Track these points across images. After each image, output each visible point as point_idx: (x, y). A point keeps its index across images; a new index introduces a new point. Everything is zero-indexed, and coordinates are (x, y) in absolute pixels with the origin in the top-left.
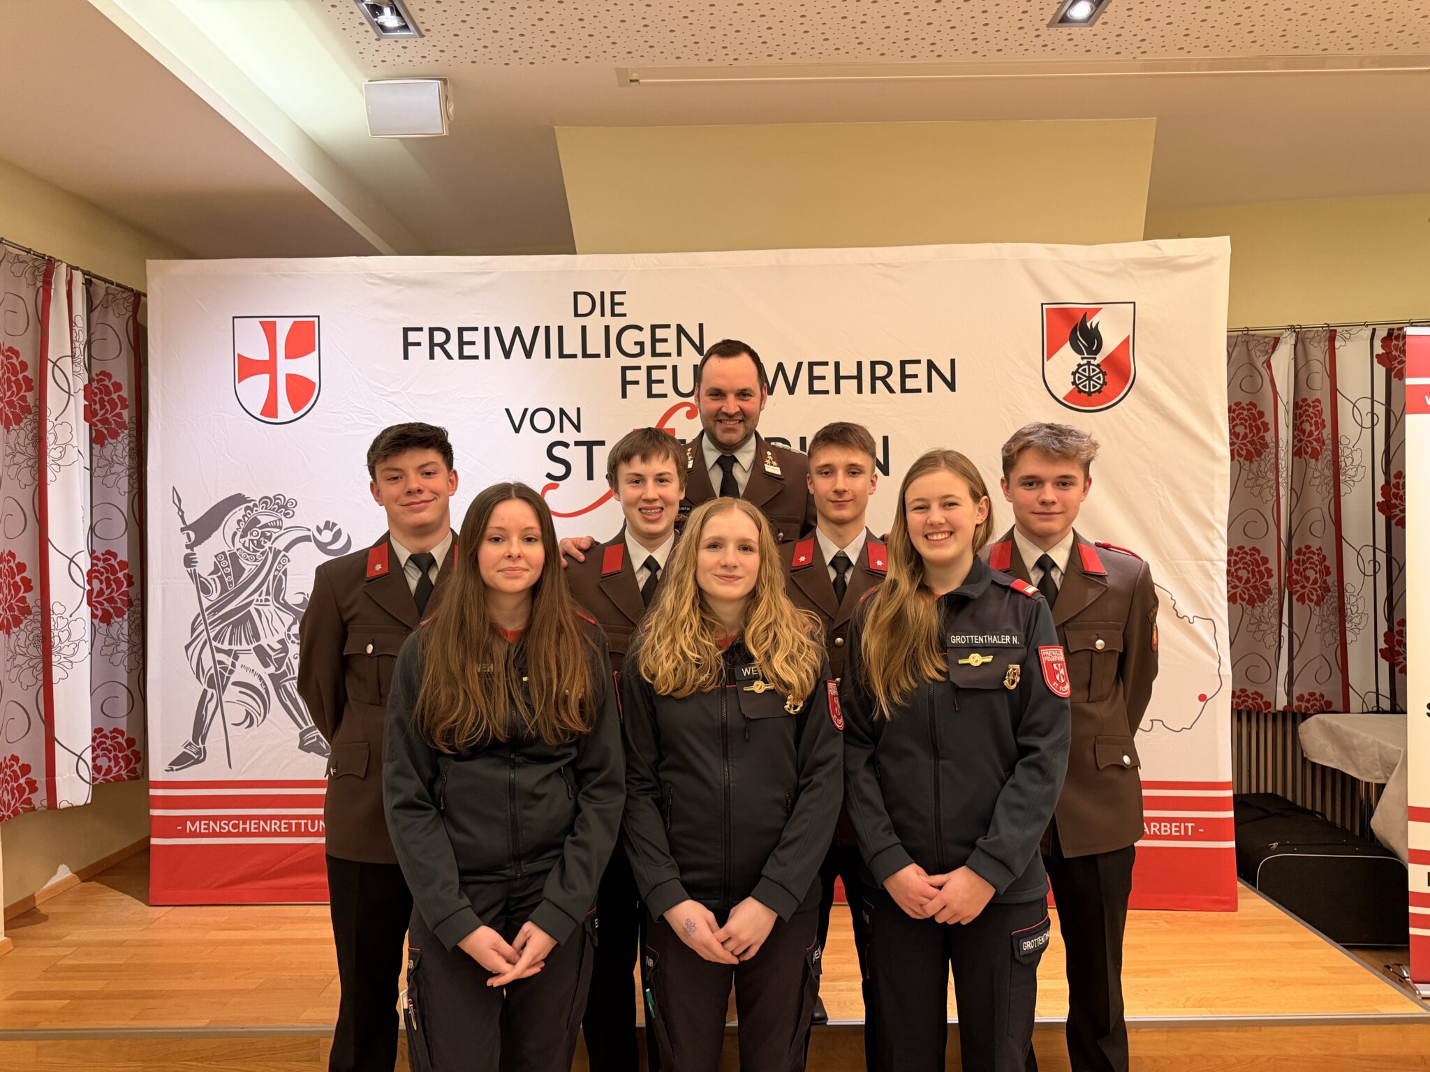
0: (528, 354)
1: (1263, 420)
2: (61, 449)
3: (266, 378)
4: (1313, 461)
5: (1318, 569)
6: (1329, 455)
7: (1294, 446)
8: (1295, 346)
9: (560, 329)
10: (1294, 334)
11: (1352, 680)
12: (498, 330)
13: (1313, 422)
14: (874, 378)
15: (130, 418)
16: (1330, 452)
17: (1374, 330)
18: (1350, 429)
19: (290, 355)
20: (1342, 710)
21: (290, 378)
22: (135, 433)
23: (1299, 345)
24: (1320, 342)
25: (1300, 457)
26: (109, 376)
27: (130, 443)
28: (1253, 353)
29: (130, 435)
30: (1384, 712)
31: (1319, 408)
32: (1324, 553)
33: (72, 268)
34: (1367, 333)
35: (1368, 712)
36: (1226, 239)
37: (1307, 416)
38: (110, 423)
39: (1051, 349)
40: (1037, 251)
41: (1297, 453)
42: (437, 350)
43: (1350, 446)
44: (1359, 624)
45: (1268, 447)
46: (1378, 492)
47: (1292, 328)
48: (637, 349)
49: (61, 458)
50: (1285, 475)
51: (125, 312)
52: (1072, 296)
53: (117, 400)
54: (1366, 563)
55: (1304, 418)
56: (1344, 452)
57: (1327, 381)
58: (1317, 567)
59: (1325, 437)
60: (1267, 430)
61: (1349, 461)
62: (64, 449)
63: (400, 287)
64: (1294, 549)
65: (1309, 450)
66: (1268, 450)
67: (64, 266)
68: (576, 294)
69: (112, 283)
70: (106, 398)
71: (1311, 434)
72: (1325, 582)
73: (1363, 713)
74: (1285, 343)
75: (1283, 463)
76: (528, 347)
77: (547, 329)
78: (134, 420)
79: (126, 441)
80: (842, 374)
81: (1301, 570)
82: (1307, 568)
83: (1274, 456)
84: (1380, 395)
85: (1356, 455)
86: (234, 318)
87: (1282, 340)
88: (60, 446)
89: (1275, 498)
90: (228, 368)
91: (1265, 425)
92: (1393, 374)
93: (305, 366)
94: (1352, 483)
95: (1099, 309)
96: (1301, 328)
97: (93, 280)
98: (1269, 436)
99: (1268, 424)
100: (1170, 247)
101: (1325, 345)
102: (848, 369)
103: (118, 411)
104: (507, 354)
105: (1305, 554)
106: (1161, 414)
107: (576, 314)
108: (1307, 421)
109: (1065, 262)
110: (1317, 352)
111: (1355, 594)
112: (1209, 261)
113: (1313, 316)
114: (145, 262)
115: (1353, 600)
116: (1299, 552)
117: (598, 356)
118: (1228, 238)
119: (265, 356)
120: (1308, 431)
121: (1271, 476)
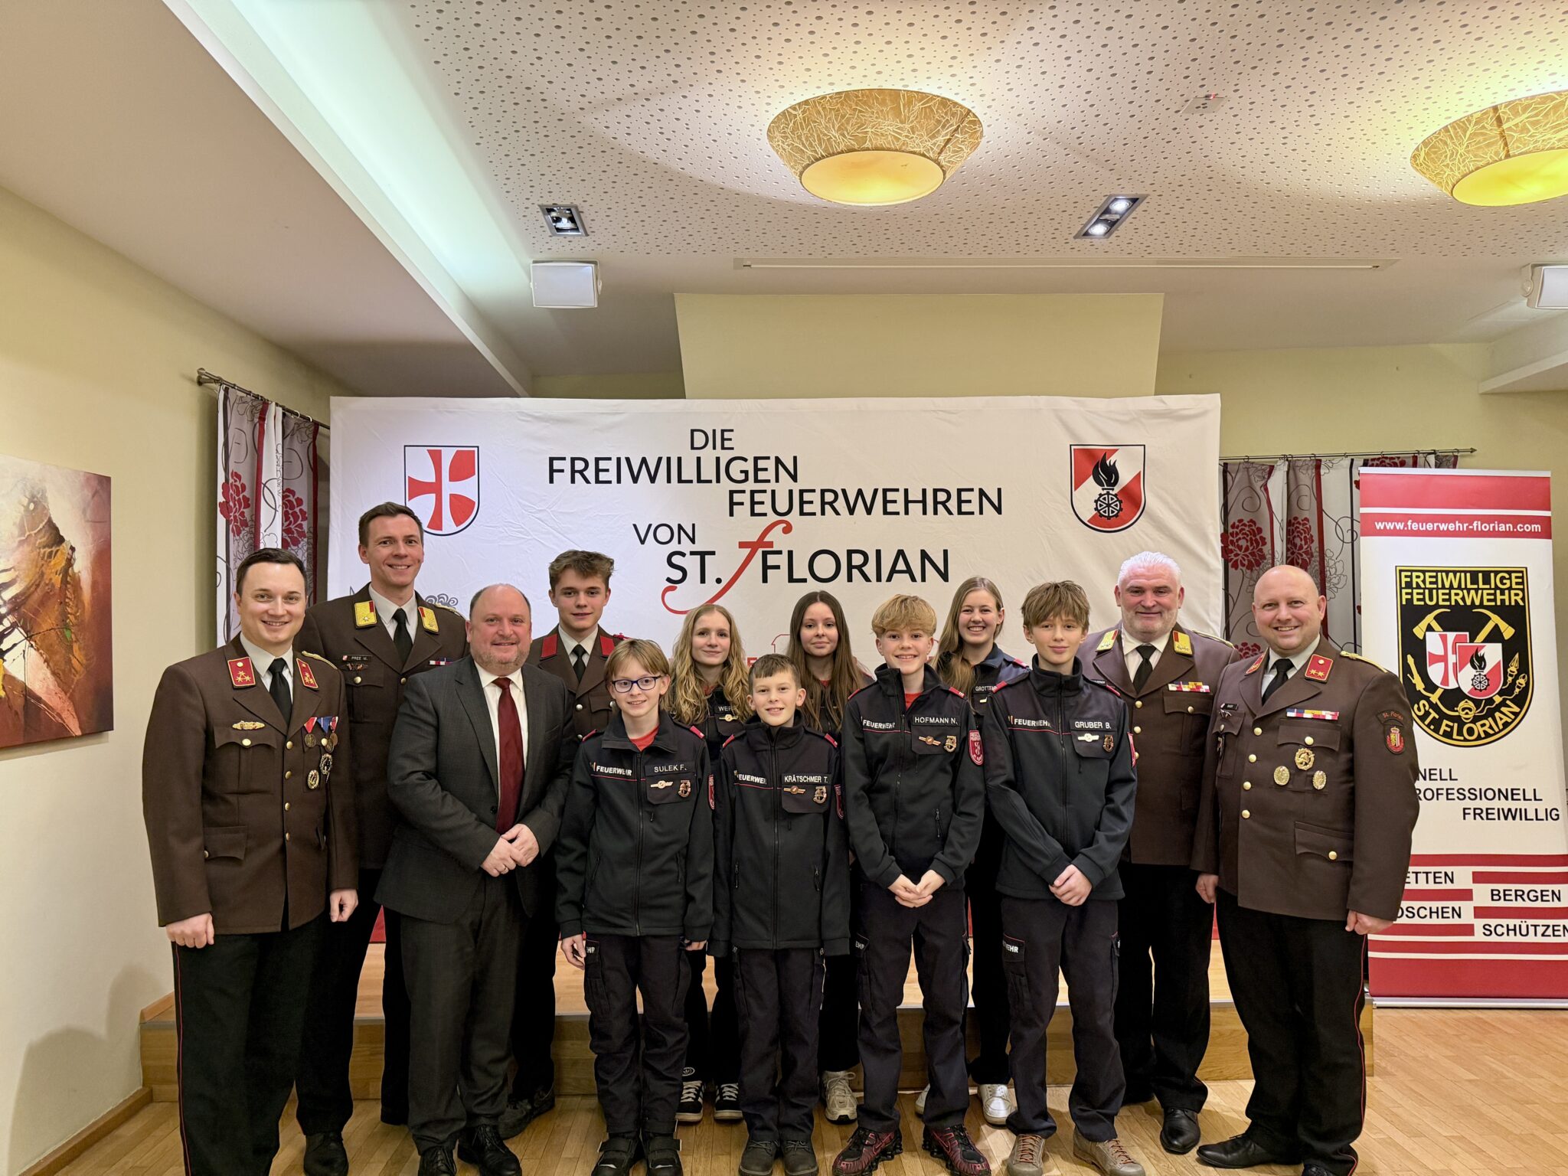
119: (432, 479)
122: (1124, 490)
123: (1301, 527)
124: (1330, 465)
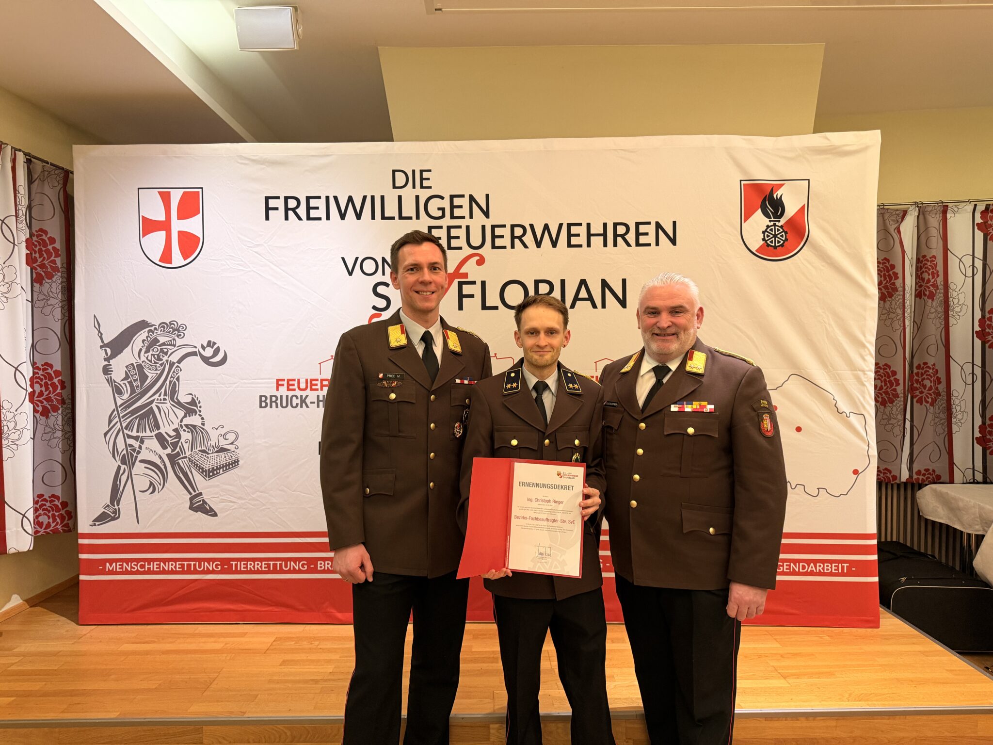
0: (359, 216)
1: (894, 271)
2: (8, 286)
3: (162, 234)
4: (930, 301)
5: (932, 379)
6: (941, 297)
7: (916, 290)
8: (918, 217)
9: (382, 198)
10: (917, 209)
11: (957, 459)
12: (336, 198)
13: (930, 272)
14: (616, 236)
15: (62, 264)
16: (942, 295)
17: (976, 205)
18: (957, 278)
19: (180, 217)
20: (948, 482)
21: (181, 233)
22: (65, 275)
23: (921, 217)
24: (936, 214)
25: (920, 298)
26: (46, 232)
27: (62, 282)
28: (887, 221)
29: (62, 277)
30: (978, 483)
31: (935, 262)
32: (936, 368)
33: (15, 150)
34: (970, 207)
35: (967, 483)
36: (878, 132)
37: (926, 268)
38: (47, 268)
39: (747, 214)
40: (737, 141)
41: (919, 295)
42: (290, 213)
43: (957, 290)
44: (962, 419)
45: (897, 291)
46: (977, 323)
47: (916, 203)
48: (440, 213)
49: (8, 292)
50: (909, 311)
51: (57, 184)
52: (762, 174)
53: (52, 251)
54: (967, 375)
55: (924, 269)
56: (953, 294)
57: (941, 243)
58: (932, 377)
59: (939, 284)
60: (897, 278)
61: (956, 301)
62: (10, 286)
63: (263, 166)
64: (915, 365)
65: (927, 293)
66: (898, 293)
67: (9, 147)
68: (394, 172)
69: (47, 163)
70: (44, 249)
71: (929, 281)
72: (937, 389)
73: (963, 483)
74: (911, 215)
75: (908, 302)
76: (358, 211)
77: (373, 198)
78: (65, 265)
79: (59, 281)
80: (592, 232)
81: (920, 380)
82: (924, 379)
83: (901, 297)
84: (979, 253)
85: (961, 296)
86: (139, 189)
87: (909, 213)
88: (7, 283)
89: (902, 328)
90: (135, 226)
91: (896, 274)
92: (989, 237)
93: (192, 225)
94: (958, 317)
95: (782, 185)
96: (922, 204)
97: (32, 159)
98: (899, 283)
99: (897, 274)
100: (836, 138)
101: (939, 216)
102: (597, 229)
103: (52, 258)
104: (343, 216)
105: (923, 368)
106: (827, 263)
107: (394, 187)
108: (926, 271)
109: (758, 149)
110: (934, 221)
111: (959, 397)
112: (865, 149)
113: (930, 195)
114: (72, 146)
115: (957, 402)
116: (918, 367)
117: (410, 218)
118: (879, 131)
119: (162, 217)
120: (926, 279)
121: (899, 311)
122: (790, 221)
123: (929, 264)
124: (956, 209)
